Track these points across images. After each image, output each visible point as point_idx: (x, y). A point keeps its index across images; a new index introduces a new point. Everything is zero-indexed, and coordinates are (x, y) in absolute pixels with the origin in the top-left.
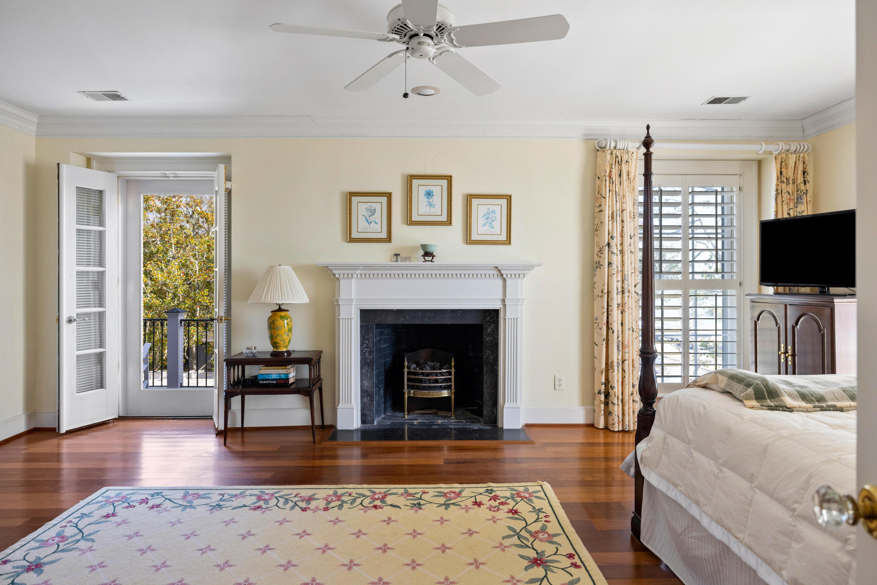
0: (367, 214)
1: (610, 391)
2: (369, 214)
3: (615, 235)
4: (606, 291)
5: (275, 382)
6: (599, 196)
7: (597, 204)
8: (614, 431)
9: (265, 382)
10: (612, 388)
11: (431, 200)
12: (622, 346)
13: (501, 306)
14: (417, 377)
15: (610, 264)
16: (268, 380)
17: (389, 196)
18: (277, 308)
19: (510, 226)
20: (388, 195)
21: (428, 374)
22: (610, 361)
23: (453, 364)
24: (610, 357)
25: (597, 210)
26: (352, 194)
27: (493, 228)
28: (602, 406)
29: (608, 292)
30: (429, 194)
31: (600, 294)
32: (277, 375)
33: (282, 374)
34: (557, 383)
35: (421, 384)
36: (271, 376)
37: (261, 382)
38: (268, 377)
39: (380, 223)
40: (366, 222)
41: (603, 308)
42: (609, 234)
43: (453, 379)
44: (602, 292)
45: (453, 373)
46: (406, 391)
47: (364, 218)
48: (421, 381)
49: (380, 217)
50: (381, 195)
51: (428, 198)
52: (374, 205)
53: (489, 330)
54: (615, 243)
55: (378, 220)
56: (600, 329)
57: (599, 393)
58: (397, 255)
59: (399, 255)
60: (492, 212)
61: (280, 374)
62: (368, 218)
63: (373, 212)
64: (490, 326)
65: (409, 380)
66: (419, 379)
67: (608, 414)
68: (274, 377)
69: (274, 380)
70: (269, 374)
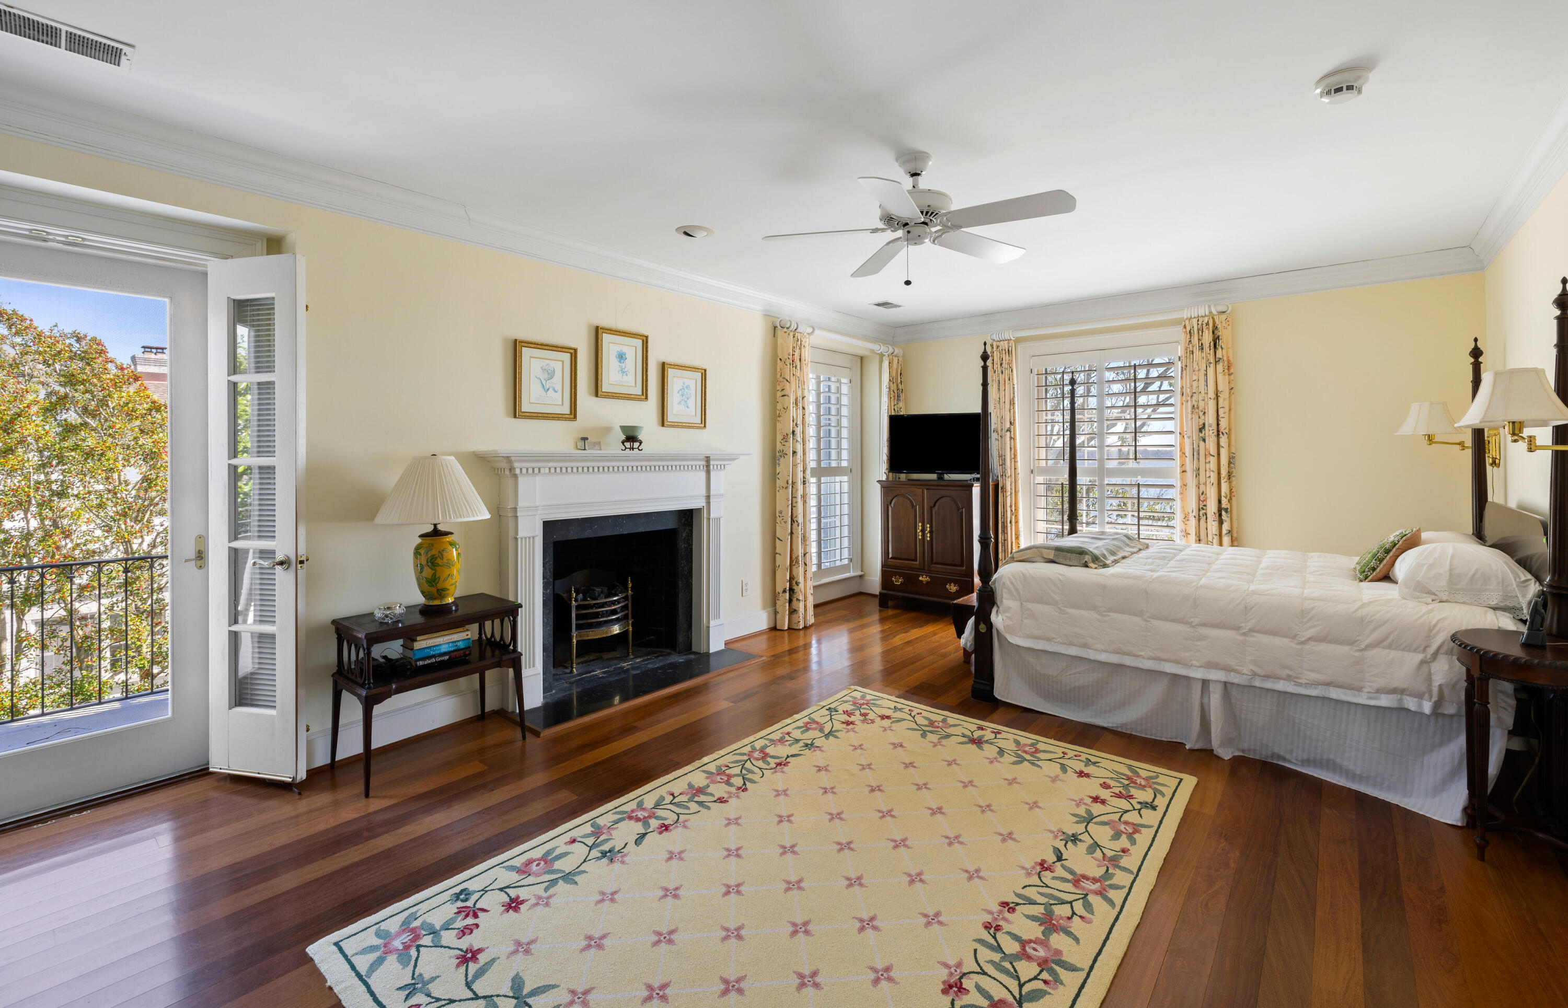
0: (543, 376)
1: (795, 587)
2: (546, 376)
3: (798, 423)
4: (790, 482)
5: (446, 658)
6: (781, 379)
7: (778, 388)
8: (799, 630)
9: (428, 662)
10: (797, 584)
11: (623, 365)
12: (805, 539)
13: (704, 504)
14: (591, 611)
15: (794, 452)
16: (434, 656)
17: (574, 353)
18: (430, 528)
19: (705, 406)
20: (572, 351)
21: (603, 605)
22: (794, 557)
23: (630, 585)
24: (795, 552)
25: (779, 394)
26: (523, 344)
27: (688, 407)
28: (787, 604)
29: (793, 483)
30: (621, 357)
31: (785, 485)
32: (451, 645)
33: (458, 641)
34: (744, 588)
35: (598, 620)
36: (440, 649)
37: (421, 663)
38: (434, 651)
39: (560, 392)
40: (542, 390)
41: (788, 499)
42: (793, 421)
43: (630, 606)
44: (788, 483)
45: (630, 598)
46: (574, 634)
47: (538, 381)
48: (597, 615)
49: (560, 380)
50: (564, 350)
51: (620, 362)
52: (552, 364)
53: (684, 535)
54: (798, 430)
55: (558, 387)
56: (785, 522)
57: (784, 591)
58: (584, 439)
59: (587, 439)
60: (687, 387)
61: (455, 642)
62: (544, 383)
63: (551, 374)
64: (685, 530)
65: (578, 617)
66: (593, 613)
67: (793, 612)
68: (444, 649)
69: (444, 654)
70: (434, 646)
